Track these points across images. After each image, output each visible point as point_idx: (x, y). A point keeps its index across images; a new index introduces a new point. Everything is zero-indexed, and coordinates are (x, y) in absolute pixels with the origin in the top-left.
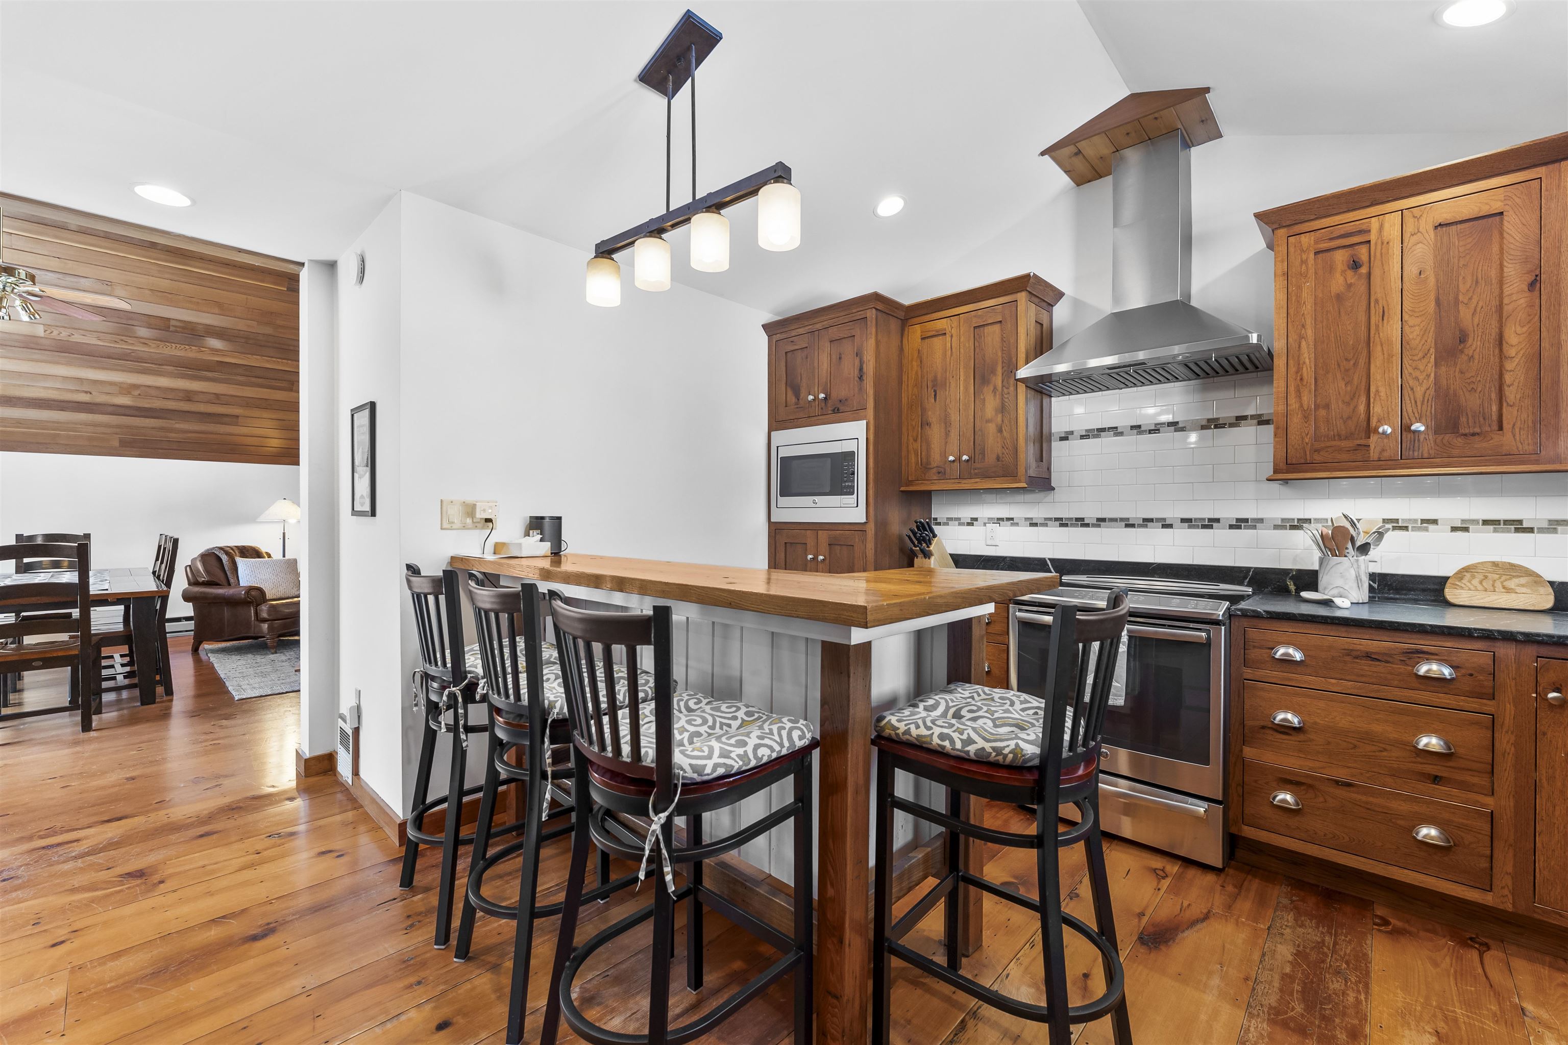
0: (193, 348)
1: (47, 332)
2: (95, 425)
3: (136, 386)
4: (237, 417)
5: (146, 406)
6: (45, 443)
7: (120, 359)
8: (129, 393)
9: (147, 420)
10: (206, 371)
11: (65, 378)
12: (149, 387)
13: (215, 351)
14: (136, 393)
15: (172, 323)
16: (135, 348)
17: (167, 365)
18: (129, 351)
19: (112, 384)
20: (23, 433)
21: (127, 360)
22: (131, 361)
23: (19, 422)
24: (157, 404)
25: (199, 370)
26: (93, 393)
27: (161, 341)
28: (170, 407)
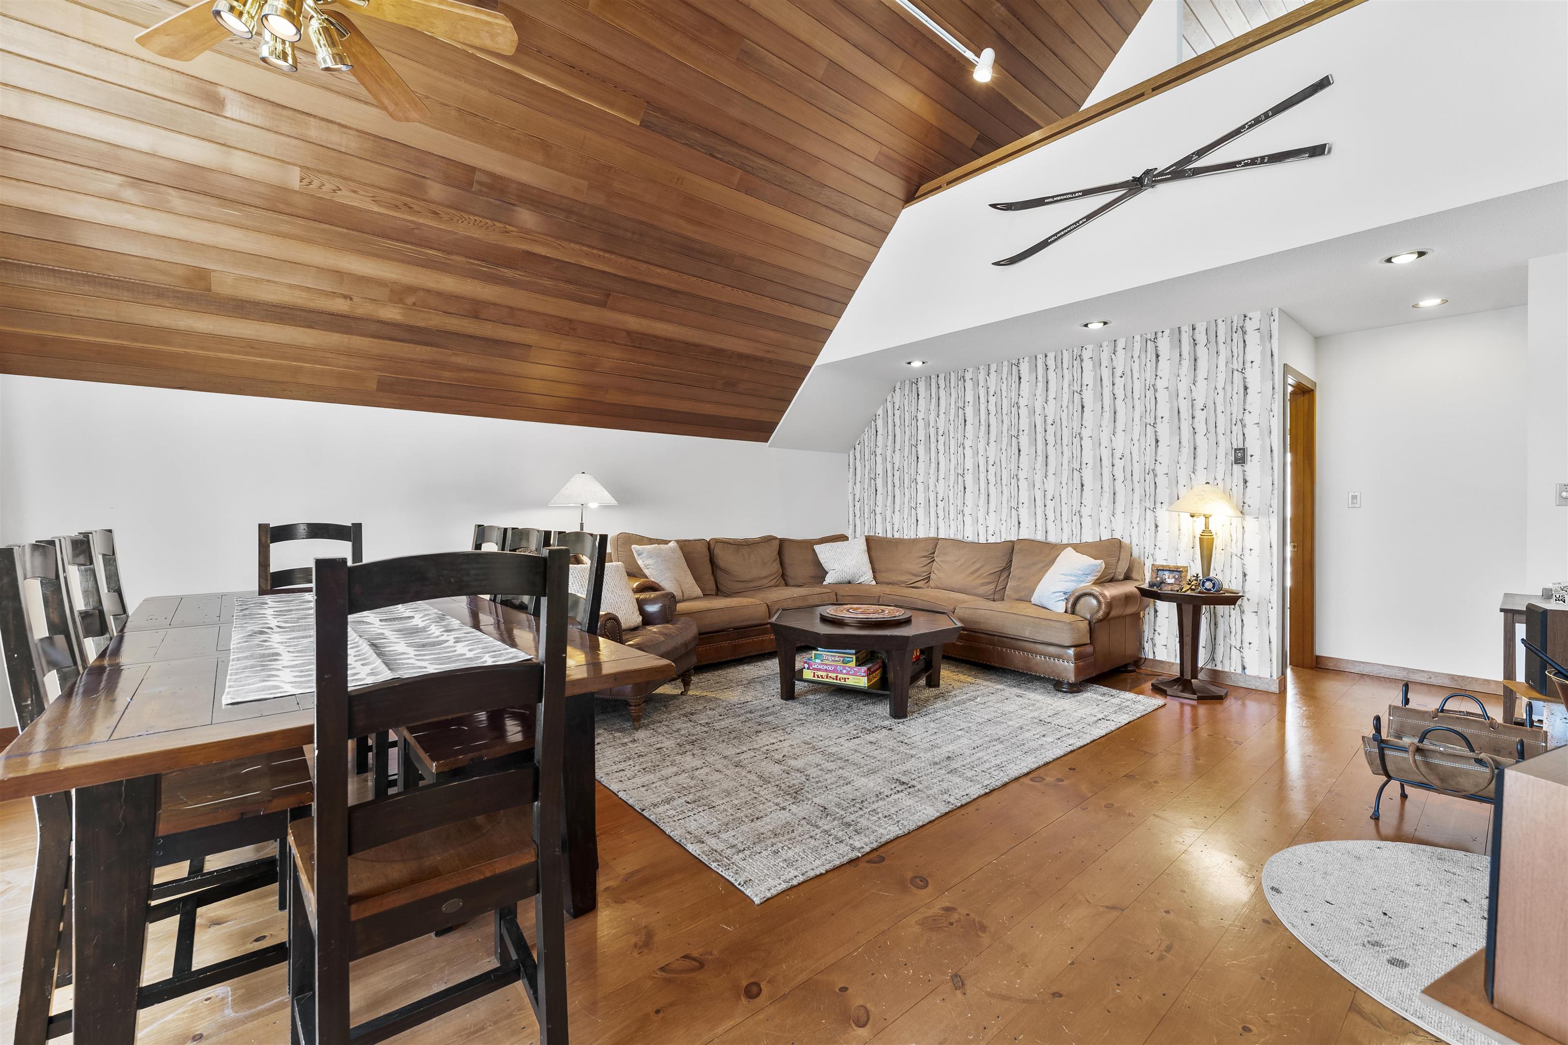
0: (498, 224)
1: (305, 182)
2: (349, 353)
3: (411, 290)
4: (530, 346)
5: (422, 324)
6: (282, 382)
7: (398, 240)
8: (401, 301)
9: (419, 348)
10: (506, 267)
11: (321, 270)
12: (428, 291)
13: (525, 233)
14: (411, 300)
15: (478, 176)
16: (421, 221)
17: (458, 254)
18: (413, 226)
19: (380, 283)
20: (256, 364)
21: (407, 243)
22: (412, 244)
23: (251, 345)
24: (435, 321)
25: (498, 265)
26: (355, 299)
27: (457, 209)
28: (450, 328)
